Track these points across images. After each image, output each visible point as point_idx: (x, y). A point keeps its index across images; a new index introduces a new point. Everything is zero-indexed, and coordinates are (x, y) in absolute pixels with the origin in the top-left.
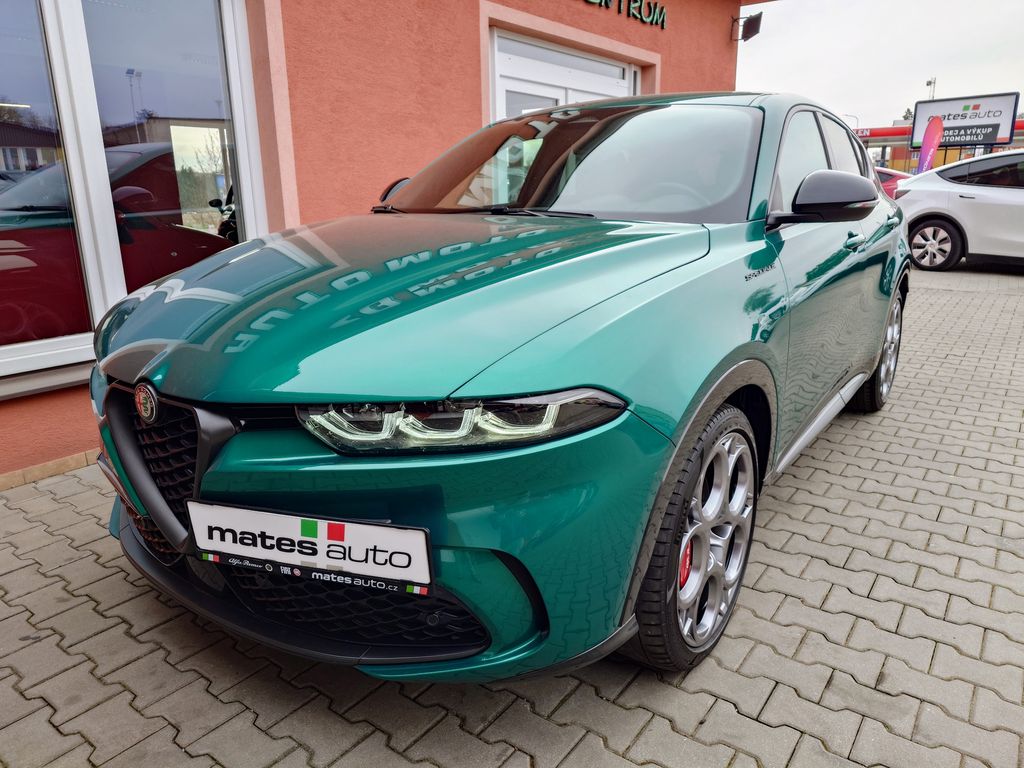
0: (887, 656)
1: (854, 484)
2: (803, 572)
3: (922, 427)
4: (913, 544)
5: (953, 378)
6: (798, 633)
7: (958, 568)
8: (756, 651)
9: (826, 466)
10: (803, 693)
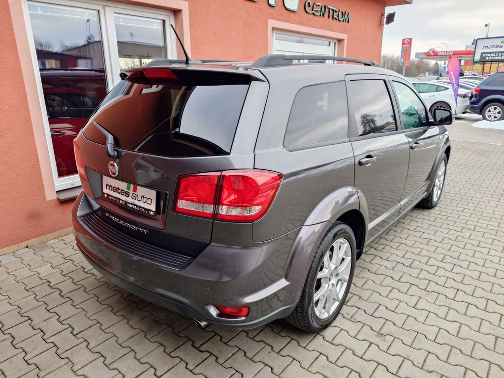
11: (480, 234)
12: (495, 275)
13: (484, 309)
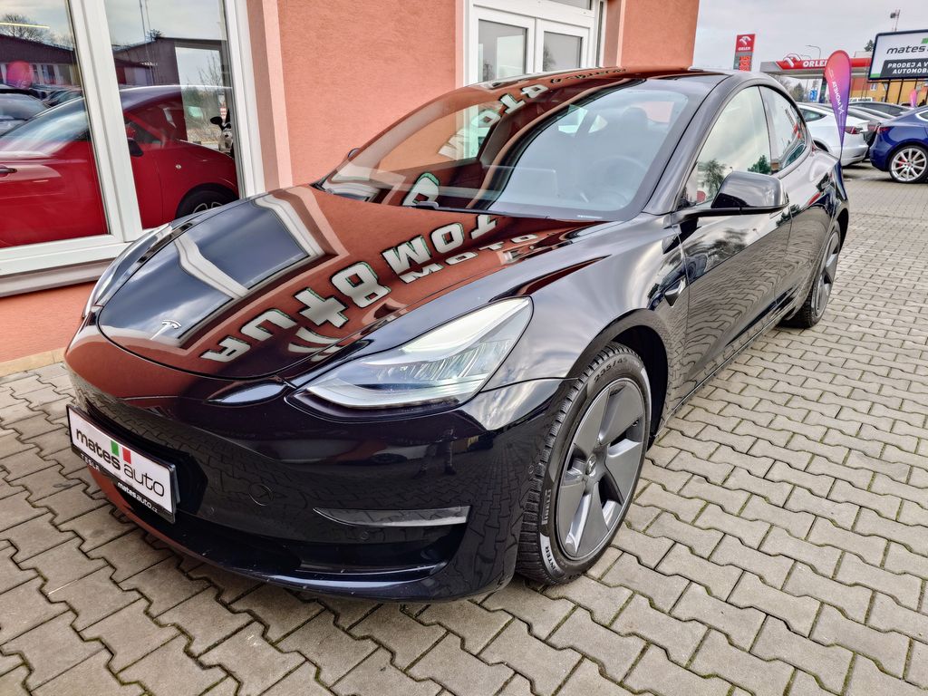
0: (772, 526)
1: (768, 384)
2: (710, 456)
3: (836, 338)
4: (811, 436)
5: (873, 296)
6: (700, 504)
7: (846, 458)
8: (662, 516)
9: (745, 369)
10: (698, 551)
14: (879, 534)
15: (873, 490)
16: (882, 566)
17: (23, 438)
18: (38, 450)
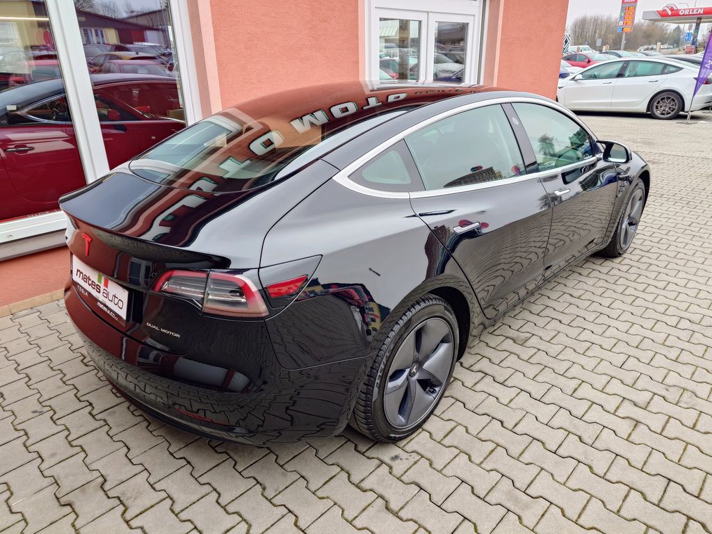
0: (541, 470)
2: (510, 401)
4: (595, 386)
7: (619, 407)
8: (458, 457)
9: (560, 317)
10: (477, 490)
11: (685, 335)
12: (695, 425)
13: (656, 503)
14: (625, 482)
15: (630, 439)
16: (618, 511)
17: (19, 368)
18: (27, 379)
